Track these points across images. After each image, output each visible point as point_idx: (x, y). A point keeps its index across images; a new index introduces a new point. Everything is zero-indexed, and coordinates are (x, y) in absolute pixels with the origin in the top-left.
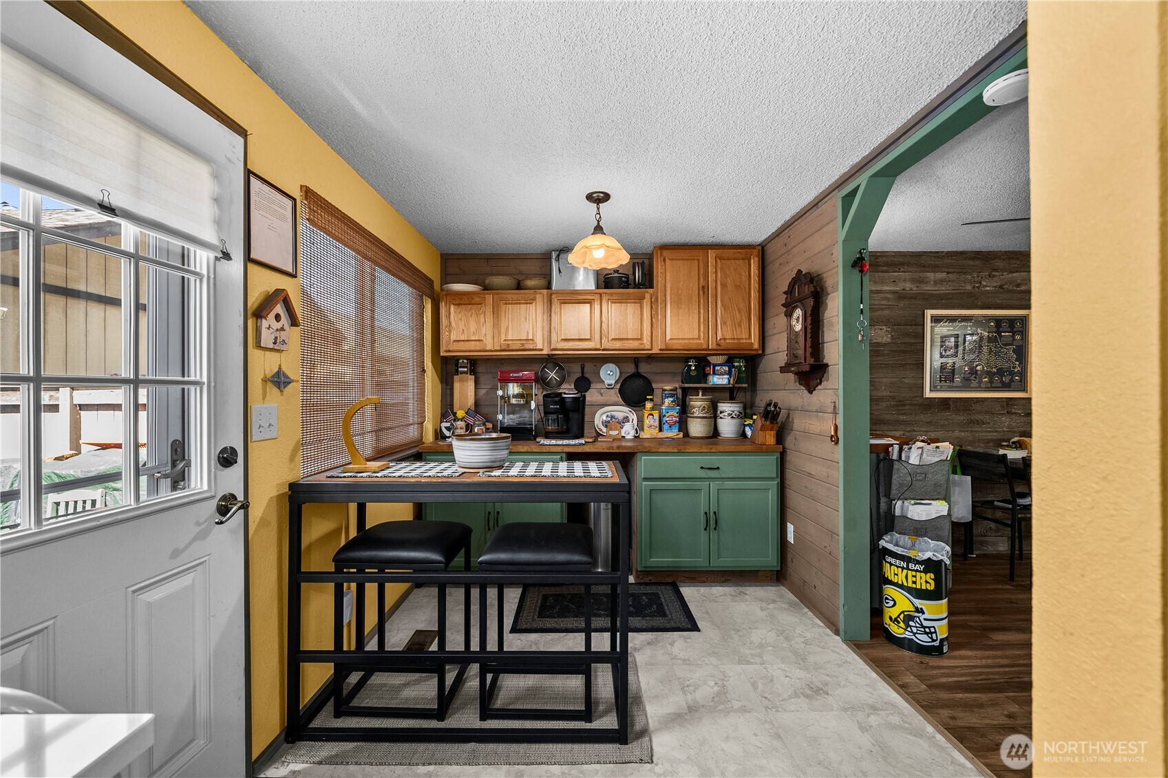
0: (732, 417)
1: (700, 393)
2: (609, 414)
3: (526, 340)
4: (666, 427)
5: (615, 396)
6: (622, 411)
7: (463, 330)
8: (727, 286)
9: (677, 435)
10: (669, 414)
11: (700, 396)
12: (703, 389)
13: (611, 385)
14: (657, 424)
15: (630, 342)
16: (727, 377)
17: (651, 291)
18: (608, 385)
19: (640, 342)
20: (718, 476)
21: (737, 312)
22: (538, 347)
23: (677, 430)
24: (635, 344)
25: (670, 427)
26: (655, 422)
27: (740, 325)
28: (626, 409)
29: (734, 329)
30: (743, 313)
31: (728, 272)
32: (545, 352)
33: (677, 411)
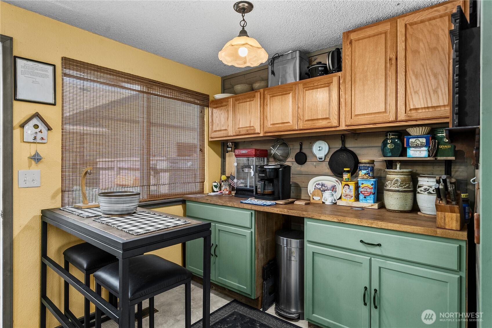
0: (430, 193)
1: (398, 166)
2: (320, 182)
3: (249, 127)
4: (361, 197)
5: (325, 167)
6: (330, 181)
7: (218, 124)
8: (419, 52)
9: (372, 206)
10: (363, 186)
11: (398, 169)
12: (400, 161)
13: (321, 159)
14: (353, 193)
15: (320, 121)
16: (426, 149)
17: (339, 74)
18: (320, 159)
19: (328, 121)
20: (380, 253)
21: (432, 78)
22: (257, 132)
23: (372, 201)
24: (324, 123)
25: (365, 197)
26: (350, 191)
27: (435, 91)
28: (334, 179)
29: (428, 96)
30: (440, 78)
31: (421, 37)
32: (261, 135)
33: (372, 182)
